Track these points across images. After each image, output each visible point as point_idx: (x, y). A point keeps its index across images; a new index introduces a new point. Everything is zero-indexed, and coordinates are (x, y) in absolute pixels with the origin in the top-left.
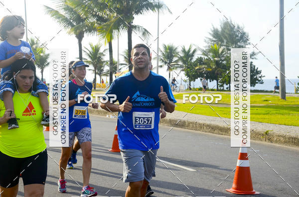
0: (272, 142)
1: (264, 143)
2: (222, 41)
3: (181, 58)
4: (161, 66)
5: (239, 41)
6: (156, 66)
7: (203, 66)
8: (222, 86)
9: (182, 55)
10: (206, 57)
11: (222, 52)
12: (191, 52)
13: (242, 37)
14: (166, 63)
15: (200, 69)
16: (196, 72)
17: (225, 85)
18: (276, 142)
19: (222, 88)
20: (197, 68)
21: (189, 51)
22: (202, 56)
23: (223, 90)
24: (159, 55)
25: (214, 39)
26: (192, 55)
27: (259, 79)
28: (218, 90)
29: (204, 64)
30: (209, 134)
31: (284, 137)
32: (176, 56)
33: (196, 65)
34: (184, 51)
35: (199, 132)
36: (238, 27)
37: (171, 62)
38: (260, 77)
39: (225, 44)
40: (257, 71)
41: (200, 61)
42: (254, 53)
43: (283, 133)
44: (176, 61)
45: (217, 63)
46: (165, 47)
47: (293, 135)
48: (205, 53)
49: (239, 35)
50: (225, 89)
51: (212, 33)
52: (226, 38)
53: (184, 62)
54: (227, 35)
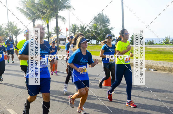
2: (98, 22)
3: (80, 30)
4: (71, 34)
7: (90, 33)
8: (98, 42)
9: (80, 28)
10: (91, 30)
11: (98, 27)
12: (84, 27)
14: (73, 32)
16: (87, 36)
17: (99, 42)
19: (98, 43)
21: (83, 27)
22: (89, 29)
23: (99, 44)
24: (70, 29)
25: (95, 21)
26: (85, 29)
28: (96, 44)
33: (86, 33)
37: (75, 32)
40: (113, 35)
41: (88, 31)
42: (112, 28)
44: (78, 31)
45: (96, 32)
46: (73, 25)
48: (90, 27)
49: (106, 20)
50: (99, 43)
52: (100, 21)
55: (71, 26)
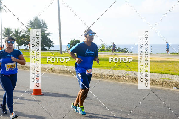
0: (54, 73)
1: (50, 73)
3: (14, 35)
4: (4, 38)
5: (42, 27)
6: (1, 38)
7: (25, 39)
9: (14, 33)
10: (26, 35)
13: (44, 25)
15: (23, 40)
18: (56, 72)
20: (22, 39)
21: (18, 31)
22: (25, 34)
24: (2, 32)
25: (30, 25)
26: (20, 33)
27: (52, 45)
29: (25, 37)
30: (26, 70)
31: (59, 70)
32: (11, 33)
33: (22, 38)
34: (15, 31)
35: (21, 70)
36: (42, 21)
38: (52, 44)
39: (36, 28)
40: (51, 41)
41: (24, 36)
42: (49, 33)
43: (58, 68)
46: (5, 29)
47: (62, 69)
48: (26, 32)
49: (43, 24)
51: (29, 23)
52: (36, 25)
53: (16, 36)
54: (36, 24)
55: (4, 30)
